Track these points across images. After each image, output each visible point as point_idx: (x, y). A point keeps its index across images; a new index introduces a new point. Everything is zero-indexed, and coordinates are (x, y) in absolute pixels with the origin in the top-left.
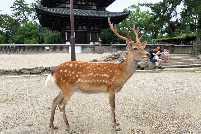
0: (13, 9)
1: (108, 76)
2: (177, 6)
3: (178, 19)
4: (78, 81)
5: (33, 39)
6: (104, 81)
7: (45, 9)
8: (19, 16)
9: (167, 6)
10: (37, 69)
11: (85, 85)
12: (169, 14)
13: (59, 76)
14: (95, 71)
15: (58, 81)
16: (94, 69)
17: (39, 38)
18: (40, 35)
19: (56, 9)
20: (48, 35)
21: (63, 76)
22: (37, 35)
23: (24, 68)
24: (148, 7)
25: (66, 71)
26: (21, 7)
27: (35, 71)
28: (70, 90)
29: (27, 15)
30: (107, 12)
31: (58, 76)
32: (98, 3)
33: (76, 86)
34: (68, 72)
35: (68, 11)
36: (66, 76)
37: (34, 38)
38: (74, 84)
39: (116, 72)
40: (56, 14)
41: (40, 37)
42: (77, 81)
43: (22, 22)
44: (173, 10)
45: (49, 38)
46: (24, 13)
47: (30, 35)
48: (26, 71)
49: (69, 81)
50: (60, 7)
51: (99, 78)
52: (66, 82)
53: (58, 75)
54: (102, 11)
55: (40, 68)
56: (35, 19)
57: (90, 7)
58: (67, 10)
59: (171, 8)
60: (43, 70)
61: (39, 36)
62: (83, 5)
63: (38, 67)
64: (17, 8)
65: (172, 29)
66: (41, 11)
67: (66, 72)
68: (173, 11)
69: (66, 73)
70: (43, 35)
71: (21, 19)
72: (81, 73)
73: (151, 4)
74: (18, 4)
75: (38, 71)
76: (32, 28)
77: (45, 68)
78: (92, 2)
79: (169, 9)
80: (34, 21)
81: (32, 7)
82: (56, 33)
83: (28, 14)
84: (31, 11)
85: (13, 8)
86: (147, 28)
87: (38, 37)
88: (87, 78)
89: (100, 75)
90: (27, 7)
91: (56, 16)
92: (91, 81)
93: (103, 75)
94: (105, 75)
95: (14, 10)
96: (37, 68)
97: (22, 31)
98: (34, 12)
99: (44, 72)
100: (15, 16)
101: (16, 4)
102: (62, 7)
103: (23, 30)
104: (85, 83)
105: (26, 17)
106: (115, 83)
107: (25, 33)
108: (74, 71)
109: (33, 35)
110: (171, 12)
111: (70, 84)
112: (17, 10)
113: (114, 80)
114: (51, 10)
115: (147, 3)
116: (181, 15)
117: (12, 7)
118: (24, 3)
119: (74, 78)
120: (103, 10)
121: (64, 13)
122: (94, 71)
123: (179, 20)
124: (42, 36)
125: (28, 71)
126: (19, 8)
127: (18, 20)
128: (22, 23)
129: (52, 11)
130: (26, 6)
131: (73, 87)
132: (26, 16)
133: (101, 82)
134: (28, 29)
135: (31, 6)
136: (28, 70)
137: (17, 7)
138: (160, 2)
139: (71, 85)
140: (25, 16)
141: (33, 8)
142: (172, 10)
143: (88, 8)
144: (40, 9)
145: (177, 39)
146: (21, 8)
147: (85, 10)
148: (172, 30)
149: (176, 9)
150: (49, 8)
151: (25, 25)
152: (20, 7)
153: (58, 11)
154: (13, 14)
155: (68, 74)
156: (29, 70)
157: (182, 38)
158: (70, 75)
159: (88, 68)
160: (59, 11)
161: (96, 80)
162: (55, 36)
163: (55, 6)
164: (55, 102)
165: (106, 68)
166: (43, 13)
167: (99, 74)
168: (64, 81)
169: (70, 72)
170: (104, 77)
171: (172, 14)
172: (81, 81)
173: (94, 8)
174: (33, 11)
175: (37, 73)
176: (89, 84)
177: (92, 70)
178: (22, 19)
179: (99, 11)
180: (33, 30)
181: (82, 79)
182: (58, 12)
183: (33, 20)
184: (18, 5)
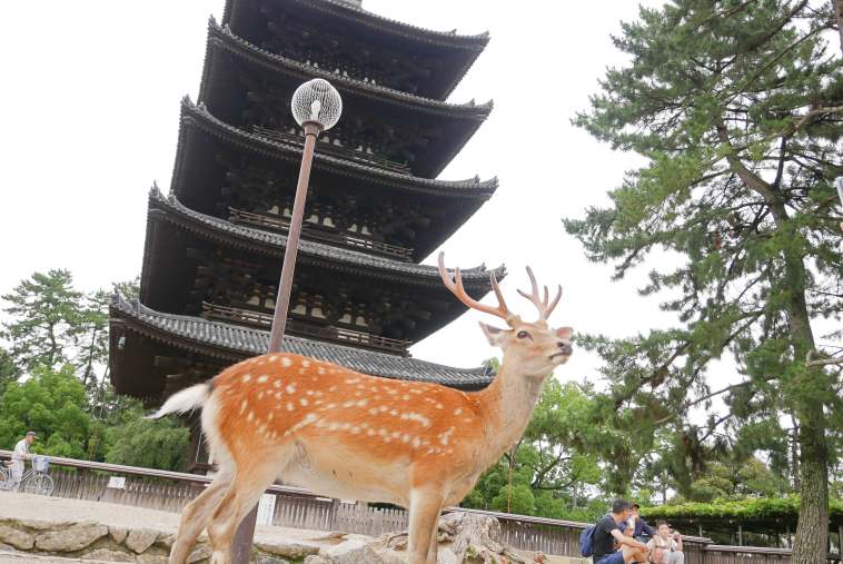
0: (11, 305)
1: (426, 423)
2: (707, 364)
3: (717, 419)
4: (305, 422)
5: (56, 444)
6: (406, 438)
7: (151, 318)
8: (29, 337)
9: (667, 355)
10: (69, 531)
11: (333, 440)
12: (677, 395)
13: (233, 398)
14: (377, 398)
15: (228, 416)
16: (374, 389)
17: (87, 442)
18: (92, 434)
19: (199, 323)
20: (130, 435)
21: (251, 398)
22: (79, 428)
23: (11, 517)
24: (588, 349)
25: (263, 379)
26: (48, 300)
27: (57, 540)
28: (267, 454)
29: (62, 337)
30: (413, 361)
31: (231, 395)
32: (378, 320)
33: (293, 444)
34: (269, 385)
35: (244, 338)
36: (261, 396)
37: (65, 438)
38: (287, 433)
39: (458, 412)
40: (193, 342)
41: (92, 442)
42: (300, 421)
43: (32, 364)
44: (695, 375)
45: (134, 447)
46: (50, 329)
47: (50, 423)
48: (17, 531)
49: (271, 416)
50: (217, 315)
51: (388, 422)
52: (257, 422)
53: (230, 392)
54: (391, 356)
55: (85, 527)
56: (90, 358)
57: (342, 334)
58: (243, 334)
59: (683, 370)
60: (97, 541)
61: (86, 435)
62: (317, 322)
63: (74, 524)
64: (32, 305)
65: (695, 459)
66: (134, 320)
67: (263, 384)
68: (694, 384)
69: (263, 388)
70: (109, 430)
71: (30, 351)
72: (319, 394)
73: (601, 339)
74: (37, 290)
75: (71, 540)
76: (67, 394)
77: (105, 533)
78: (354, 316)
79: (676, 370)
80: (85, 366)
81: (94, 306)
82: (169, 429)
83: (70, 333)
84: (83, 325)
85: (15, 300)
86: (583, 441)
87: (81, 439)
88: (342, 416)
89: (394, 413)
90: (73, 304)
91: (191, 349)
92: (356, 430)
93: (404, 416)
94: (415, 417)
95: (12, 311)
96: (68, 526)
97: (19, 400)
98: (96, 328)
99: (97, 551)
100: (8, 335)
101: (31, 288)
102: (226, 317)
103: (24, 399)
104: (334, 432)
105: (54, 345)
106: (450, 451)
107: (26, 411)
108: (294, 384)
109: (62, 427)
110: (685, 385)
111: (272, 431)
112: (28, 313)
113: (450, 441)
114: (173, 325)
115: (584, 334)
116: (727, 401)
117: (10, 298)
118: (65, 286)
119: (290, 407)
120: (397, 353)
121: (227, 341)
122: (374, 394)
123: (721, 420)
124: (101, 437)
125: (23, 535)
126: (36, 305)
127: (17, 352)
128: (28, 370)
129: (179, 328)
130: (72, 299)
131: (279, 444)
132: (57, 341)
133: (394, 440)
134: (46, 395)
135: (92, 303)
136: (29, 529)
137: (32, 298)
138: (637, 335)
139: (274, 435)
140: (53, 339)
141: (99, 312)
142: (689, 378)
143: (333, 337)
144: (128, 312)
145: (717, 516)
146: (45, 305)
147: (320, 343)
148: (694, 468)
149: (705, 374)
150: (170, 315)
151: (38, 379)
152: (44, 301)
153: (204, 329)
154: (5, 325)
155: (270, 392)
156: (32, 528)
157: (741, 514)
158: (278, 395)
159: (349, 382)
160: (207, 330)
161: (378, 429)
162: (161, 443)
163: (196, 312)
164: (197, 514)
165: (419, 392)
166: (137, 332)
167: (393, 408)
168: (251, 416)
169: (278, 384)
170: (411, 424)
171: (691, 395)
172: (316, 422)
173: (360, 338)
174: (93, 324)
175: (63, 552)
176: (348, 438)
177: (364, 391)
178: (36, 350)
179: (380, 354)
180: (70, 405)
181: (322, 415)
182: (201, 335)
183: (81, 363)
184: (40, 294)
